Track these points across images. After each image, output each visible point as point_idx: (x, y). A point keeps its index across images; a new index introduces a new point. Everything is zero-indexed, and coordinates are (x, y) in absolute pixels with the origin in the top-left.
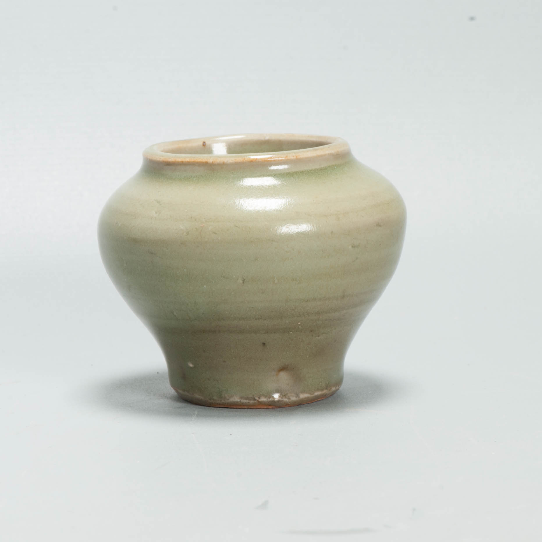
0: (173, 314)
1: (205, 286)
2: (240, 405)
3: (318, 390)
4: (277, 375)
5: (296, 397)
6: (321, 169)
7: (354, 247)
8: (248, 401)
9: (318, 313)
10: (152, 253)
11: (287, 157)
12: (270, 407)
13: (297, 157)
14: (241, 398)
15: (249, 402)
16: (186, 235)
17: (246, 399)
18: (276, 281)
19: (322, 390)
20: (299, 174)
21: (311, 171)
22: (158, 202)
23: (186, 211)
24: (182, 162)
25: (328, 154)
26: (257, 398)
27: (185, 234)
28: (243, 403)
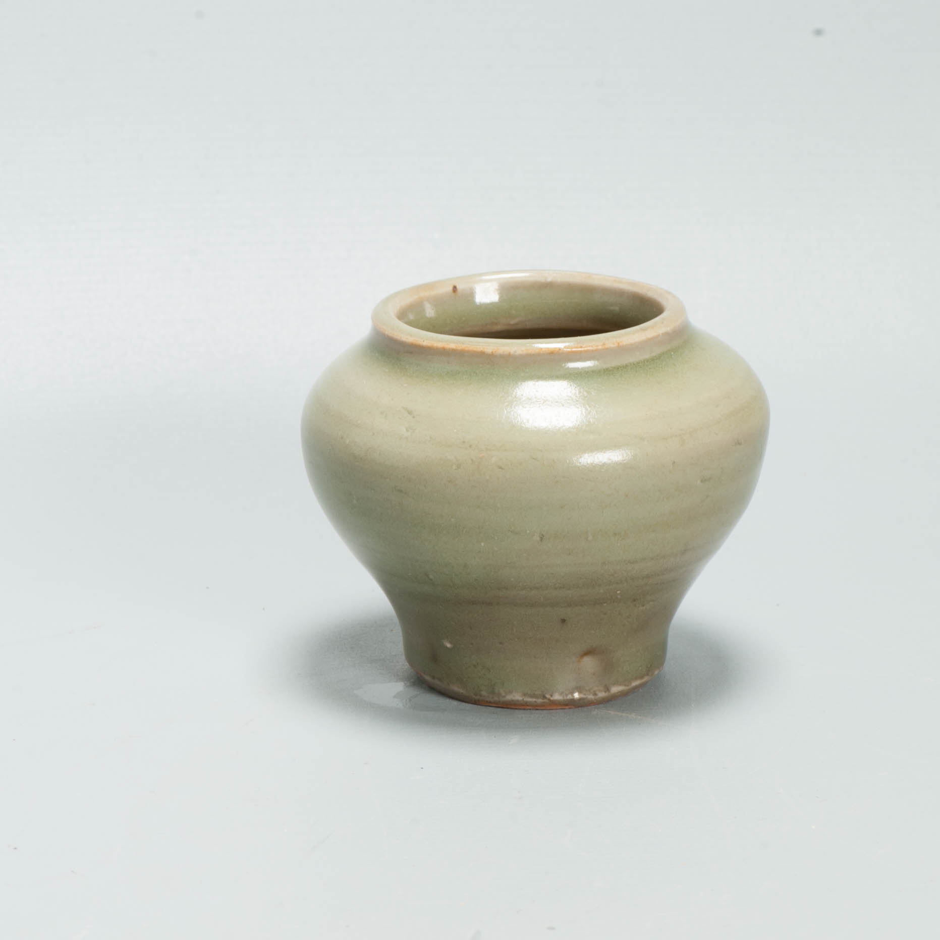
0: (428, 577)
1: (483, 544)
2: (523, 705)
3: (636, 678)
4: (579, 661)
5: (605, 692)
6: (653, 360)
7: (703, 481)
8: (534, 700)
9: (648, 577)
10: (401, 491)
11: (604, 344)
12: (567, 707)
13: (619, 344)
14: (525, 695)
15: (535, 702)
16: (456, 469)
17: (532, 696)
18: (590, 538)
19: (642, 677)
20: (622, 370)
21: (638, 363)
22: (410, 413)
23: (455, 431)
24: (444, 349)
25: (662, 334)
26: (548, 696)
27: (454, 467)
28: (526, 703)
